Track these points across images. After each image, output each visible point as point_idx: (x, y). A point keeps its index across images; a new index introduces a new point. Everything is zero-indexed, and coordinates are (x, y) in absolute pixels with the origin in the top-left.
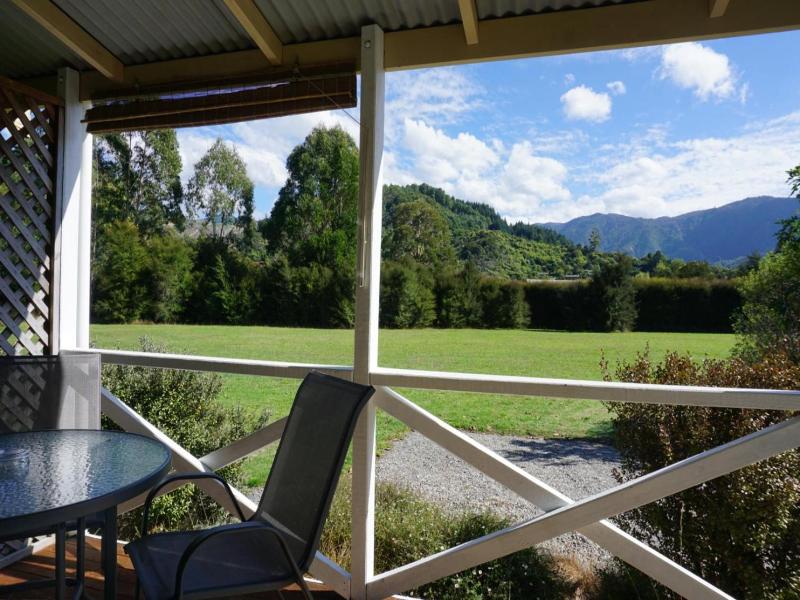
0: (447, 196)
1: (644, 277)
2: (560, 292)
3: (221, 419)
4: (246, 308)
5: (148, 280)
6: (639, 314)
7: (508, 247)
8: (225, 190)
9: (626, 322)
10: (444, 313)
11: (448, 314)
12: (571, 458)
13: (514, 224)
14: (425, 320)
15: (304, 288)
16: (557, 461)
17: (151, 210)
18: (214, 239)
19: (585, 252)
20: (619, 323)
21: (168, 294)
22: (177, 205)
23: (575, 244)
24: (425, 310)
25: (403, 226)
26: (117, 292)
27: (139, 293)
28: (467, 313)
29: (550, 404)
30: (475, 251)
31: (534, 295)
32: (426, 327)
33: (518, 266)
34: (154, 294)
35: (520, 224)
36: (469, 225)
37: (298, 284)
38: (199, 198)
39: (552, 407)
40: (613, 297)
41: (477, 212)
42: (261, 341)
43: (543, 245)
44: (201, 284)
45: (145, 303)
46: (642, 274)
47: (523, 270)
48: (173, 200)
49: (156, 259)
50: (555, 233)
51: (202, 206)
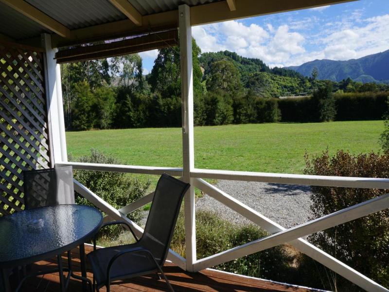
0: (238, 56)
1: (341, 93)
2: (296, 103)
3: (129, 184)
4: (142, 119)
5: (96, 109)
6: (337, 112)
7: (270, 80)
8: (129, 62)
9: (330, 117)
10: (238, 117)
11: (240, 117)
12: (298, 191)
13: (273, 68)
14: (228, 120)
15: (169, 108)
16: (290, 193)
17: (95, 75)
18: (125, 87)
19: (310, 80)
20: (327, 118)
21: (105, 115)
22: (106, 72)
23: (305, 77)
24: (228, 116)
25: (216, 74)
26: (82, 116)
27: (92, 116)
28: (249, 116)
29: (289, 163)
30: (253, 83)
31: (283, 105)
32: (229, 124)
33: (275, 89)
34: (99, 116)
35: (276, 68)
36: (250, 70)
37: (166, 107)
38: (117, 68)
39: (290, 164)
40: (324, 104)
41: (254, 63)
42: (150, 135)
43: (288, 78)
44: (120, 110)
45: (95, 120)
46: (339, 91)
47: (277, 91)
48: (104, 70)
49: (99, 99)
50: (294, 71)
51: (118, 72)
